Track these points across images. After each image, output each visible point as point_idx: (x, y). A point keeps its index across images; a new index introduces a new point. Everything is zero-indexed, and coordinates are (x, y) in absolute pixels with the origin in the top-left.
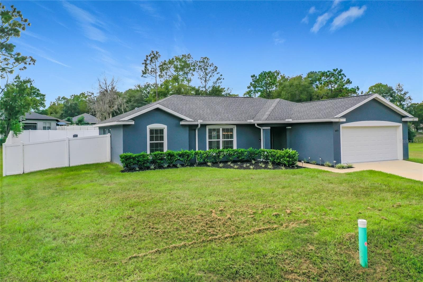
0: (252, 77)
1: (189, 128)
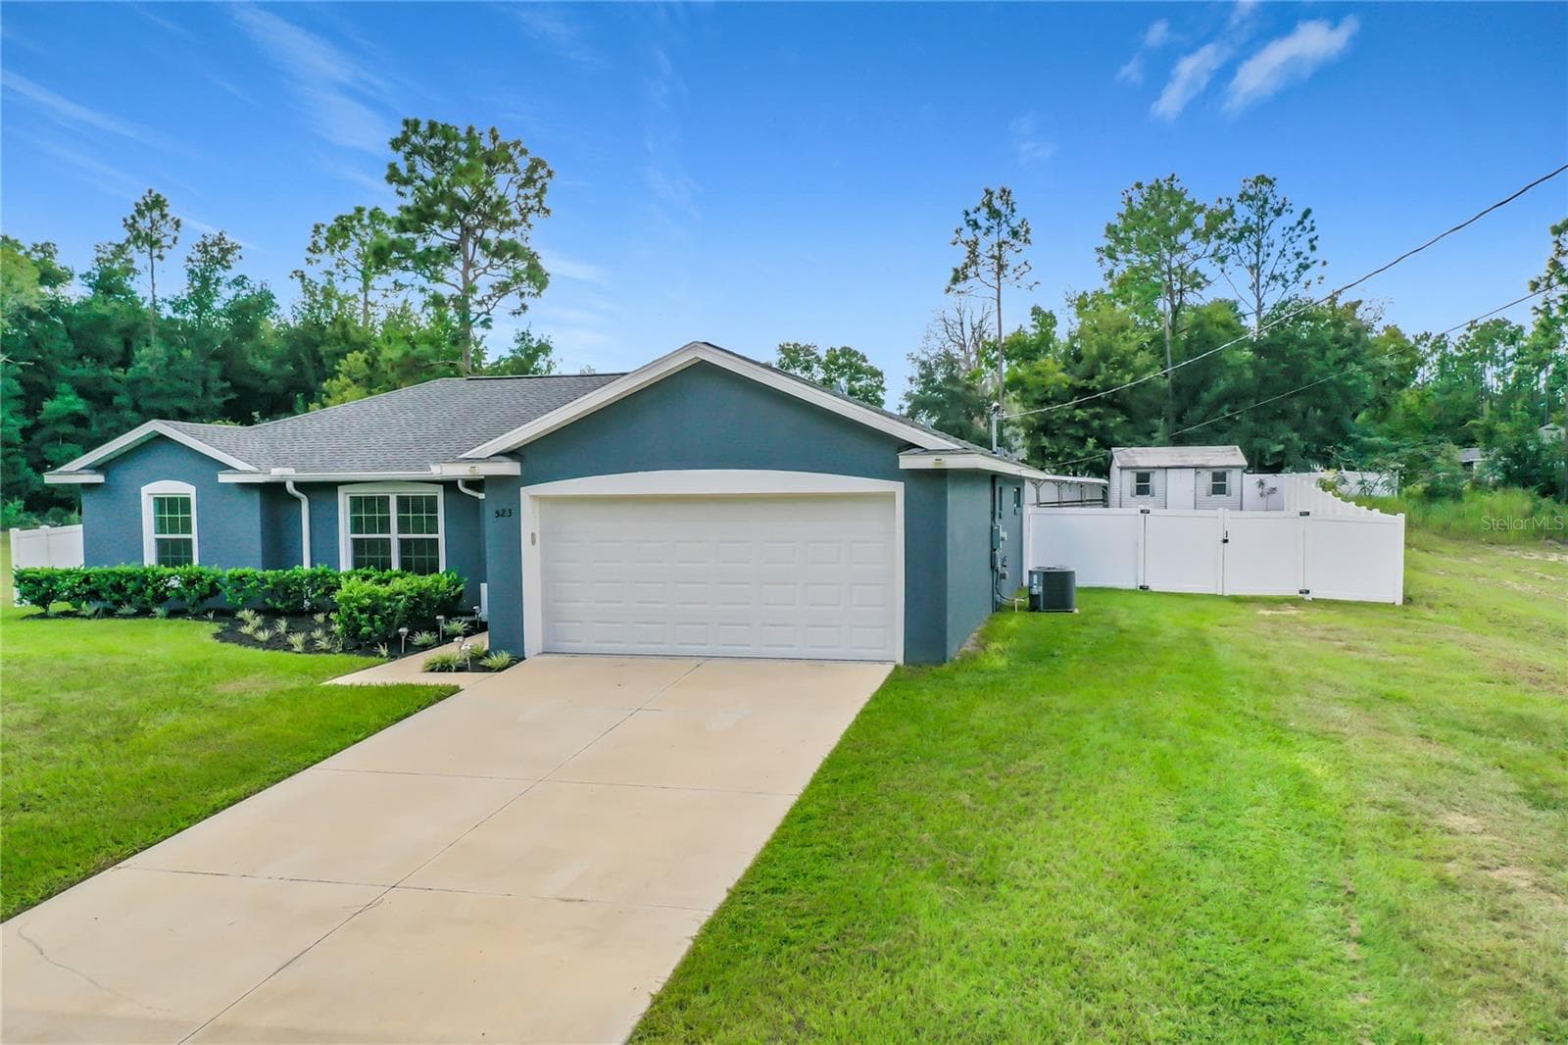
1: (261, 495)
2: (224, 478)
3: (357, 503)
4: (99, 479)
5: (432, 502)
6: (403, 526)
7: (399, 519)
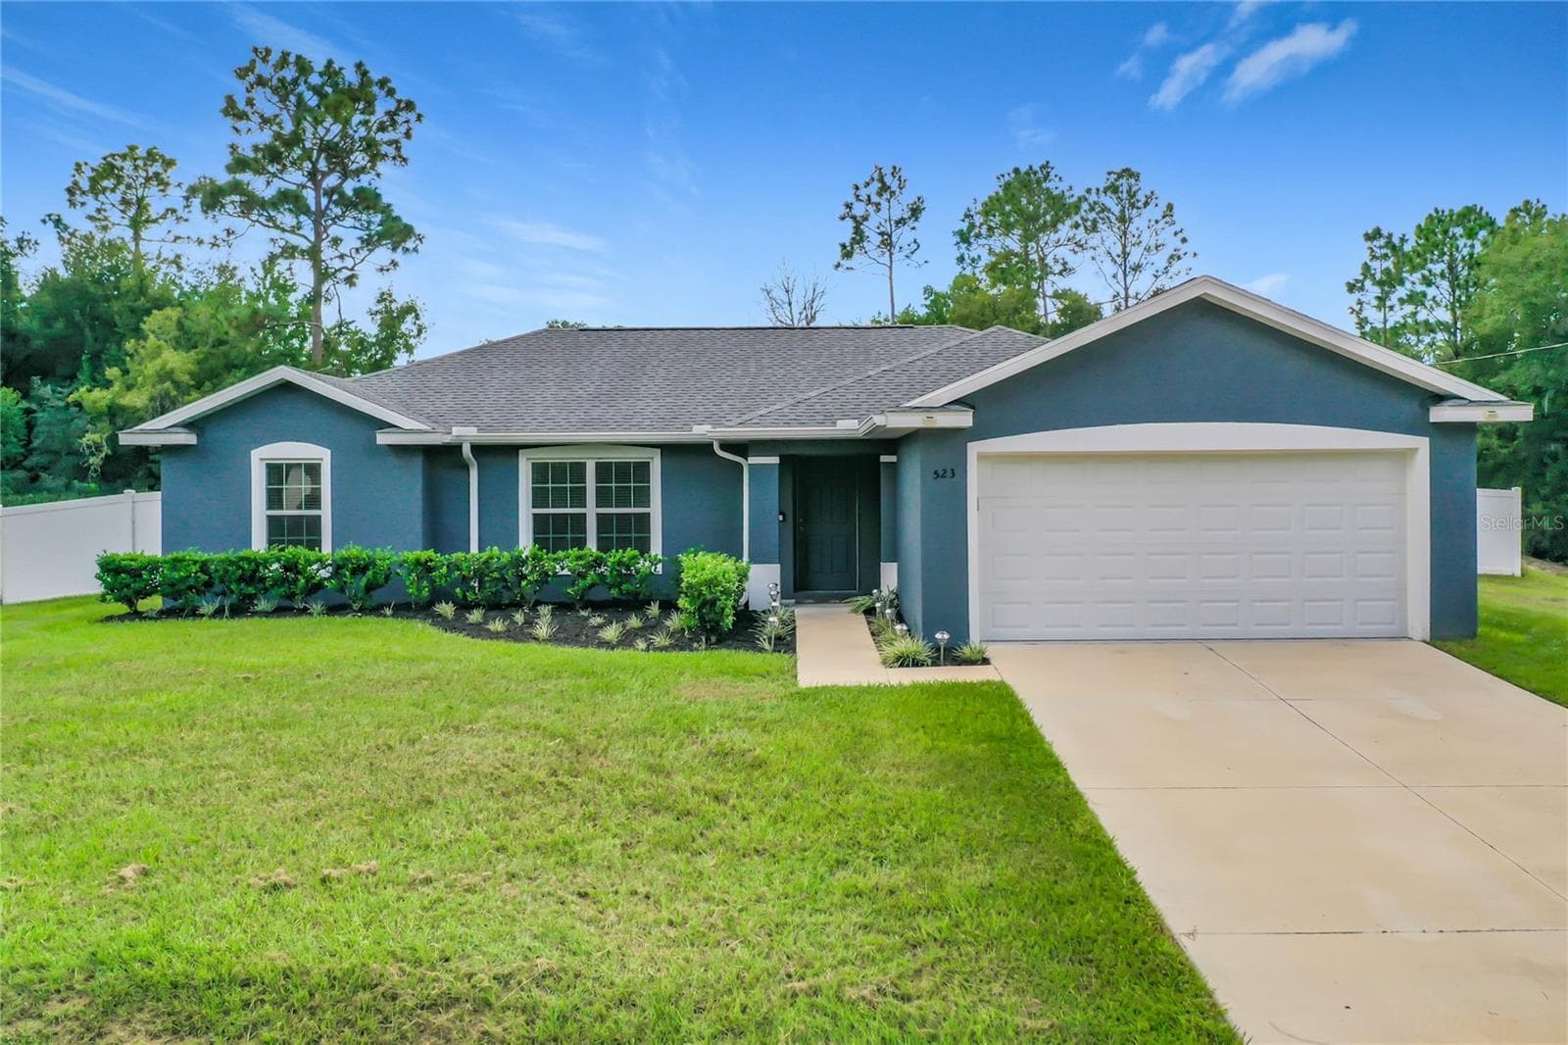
0: (1369, 237)
1: (423, 461)
2: (383, 438)
3: (540, 471)
4: (190, 439)
5: (643, 469)
6: (603, 498)
7: (598, 490)
